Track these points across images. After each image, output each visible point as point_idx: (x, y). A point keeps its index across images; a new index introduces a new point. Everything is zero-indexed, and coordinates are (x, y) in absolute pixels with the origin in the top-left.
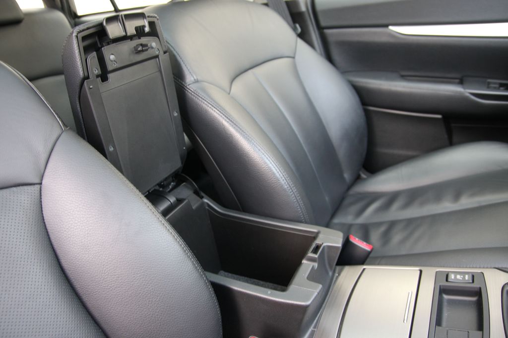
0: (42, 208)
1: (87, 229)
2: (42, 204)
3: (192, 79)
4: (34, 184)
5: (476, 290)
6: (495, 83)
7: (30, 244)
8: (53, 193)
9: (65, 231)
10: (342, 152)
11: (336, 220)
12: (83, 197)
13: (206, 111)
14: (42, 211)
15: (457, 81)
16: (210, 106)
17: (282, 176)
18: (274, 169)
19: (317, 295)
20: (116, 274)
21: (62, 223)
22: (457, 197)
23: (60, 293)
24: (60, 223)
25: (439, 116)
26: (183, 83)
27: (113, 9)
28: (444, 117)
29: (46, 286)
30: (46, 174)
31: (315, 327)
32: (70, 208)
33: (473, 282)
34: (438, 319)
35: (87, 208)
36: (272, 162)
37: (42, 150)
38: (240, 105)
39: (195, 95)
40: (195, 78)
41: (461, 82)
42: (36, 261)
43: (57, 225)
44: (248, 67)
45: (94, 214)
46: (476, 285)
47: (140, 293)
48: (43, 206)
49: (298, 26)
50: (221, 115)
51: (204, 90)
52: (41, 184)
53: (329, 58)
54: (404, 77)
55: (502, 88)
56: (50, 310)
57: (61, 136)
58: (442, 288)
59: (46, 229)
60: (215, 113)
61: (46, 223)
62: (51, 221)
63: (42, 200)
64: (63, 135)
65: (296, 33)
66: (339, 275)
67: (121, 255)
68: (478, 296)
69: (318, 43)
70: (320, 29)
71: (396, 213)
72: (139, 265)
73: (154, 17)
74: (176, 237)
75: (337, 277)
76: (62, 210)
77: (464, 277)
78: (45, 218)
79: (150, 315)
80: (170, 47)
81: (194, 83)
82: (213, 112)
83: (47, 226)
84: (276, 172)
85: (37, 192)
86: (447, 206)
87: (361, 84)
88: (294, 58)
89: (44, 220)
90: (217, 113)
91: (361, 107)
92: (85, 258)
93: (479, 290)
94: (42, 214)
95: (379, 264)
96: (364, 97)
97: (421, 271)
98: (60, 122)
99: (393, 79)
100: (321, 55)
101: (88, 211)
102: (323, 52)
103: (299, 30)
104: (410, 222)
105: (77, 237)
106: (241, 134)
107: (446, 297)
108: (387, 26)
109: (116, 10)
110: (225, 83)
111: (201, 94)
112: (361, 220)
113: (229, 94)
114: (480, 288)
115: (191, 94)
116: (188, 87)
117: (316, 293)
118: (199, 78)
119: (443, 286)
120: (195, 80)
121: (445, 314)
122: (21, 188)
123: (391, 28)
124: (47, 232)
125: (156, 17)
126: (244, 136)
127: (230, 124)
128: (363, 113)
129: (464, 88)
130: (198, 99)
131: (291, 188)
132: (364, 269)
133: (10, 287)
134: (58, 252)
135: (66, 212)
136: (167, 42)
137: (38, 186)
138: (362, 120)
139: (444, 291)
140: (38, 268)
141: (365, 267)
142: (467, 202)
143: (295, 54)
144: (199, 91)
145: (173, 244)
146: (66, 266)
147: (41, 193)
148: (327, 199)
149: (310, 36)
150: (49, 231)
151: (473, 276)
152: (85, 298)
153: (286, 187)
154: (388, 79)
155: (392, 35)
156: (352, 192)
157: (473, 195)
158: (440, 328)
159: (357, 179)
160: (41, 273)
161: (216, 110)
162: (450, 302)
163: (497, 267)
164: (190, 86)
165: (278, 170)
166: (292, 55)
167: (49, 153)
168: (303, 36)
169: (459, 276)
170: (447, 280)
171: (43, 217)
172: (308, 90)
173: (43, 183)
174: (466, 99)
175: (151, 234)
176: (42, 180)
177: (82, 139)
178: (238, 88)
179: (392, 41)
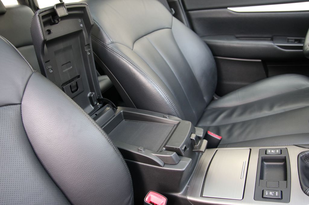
0: (22, 118)
1: (49, 129)
2: (22, 116)
3: (110, 41)
4: (17, 104)
5: (283, 158)
6: (292, 39)
7: (15, 140)
8: (28, 109)
9: (36, 131)
10: (202, 84)
11: (200, 125)
12: (46, 111)
13: (119, 60)
14: (22, 120)
15: (270, 39)
16: (121, 57)
17: (166, 97)
18: (160, 93)
19: (189, 165)
20: (68, 156)
21: (35, 127)
22: (271, 107)
23: (35, 168)
24: (33, 127)
25: (260, 61)
26: (104, 44)
28: (262, 61)
29: (26, 164)
30: (24, 98)
31: (188, 185)
32: (39, 118)
33: (281, 153)
34: (261, 176)
35: (49, 117)
36: (159, 89)
37: (21, 84)
38: (139, 56)
39: (112, 51)
40: (112, 41)
41: (272, 39)
42: (20, 149)
43: (31, 128)
44: (143, 34)
45: (53, 120)
46: (283, 155)
47: (83, 167)
48: (23, 117)
49: (173, 9)
50: (128, 62)
51: (117, 48)
52: (21, 104)
53: (192, 28)
54: (238, 38)
55: (296, 42)
56: (29, 178)
57: (32, 76)
58: (263, 158)
59: (25, 131)
60: (124, 61)
61: (25, 127)
62: (28, 126)
63: (22, 113)
64: (33, 74)
65: (172, 14)
67: (70, 144)
68: (284, 162)
69: (185, 19)
70: (186, 11)
71: (235, 119)
72: (81, 150)
73: (85, 4)
74: (103, 133)
75: (201, 156)
76: (34, 119)
77: (276, 151)
78: (24, 124)
79: (89, 180)
80: (96, 23)
81: (111, 43)
82: (123, 60)
83: (26, 129)
84: (162, 95)
85: (19, 109)
86: (266, 113)
87: (212, 43)
89: (23, 125)
90: (125, 61)
91: (213, 57)
92: (49, 147)
93: (284, 158)
94: (22, 122)
95: (226, 147)
96: (214, 51)
97: (251, 150)
98: (31, 67)
99: (231, 40)
100: (188, 26)
101: (50, 119)
102: (188, 25)
103: (174, 12)
104: (244, 123)
105: (44, 135)
106: (140, 73)
107: (265, 163)
108: (226, 7)
110: (130, 44)
111: (115, 50)
112: (215, 124)
113: (132, 50)
114: (285, 157)
115: (109, 50)
116: (107, 46)
117: (188, 164)
118: (114, 41)
119: (264, 157)
120: (111, 42)
121: (265, 173)
122: (9, 106)
123: (228, 8)
124: (26, 132)
125: (86, 4)
126: (142, 74)
127: (134, 67)
128: (214, 61)
129: (274, 43)
130: (114, 53)
131: (171, 104)
132: (217, 150)
133: (5, 165)
134: (33, 144)
135: (37, 120)
136: (94, 20)
137: (19, 105)
138: (214, 65)
139: (264, 160)
140: (21, 153)
141: (217, 149)
142: (277, 110)
143: (171, 26)
144: (114, 48)
145: (101, 137)
146: (38, 152)
147: (21, 109)
148: (194, 112)
149: (180, 16)
150: (26, 131)
151: (281, 151)
152: (50, 171)
153: (168, 103)
154: (228, 39)
155: (230, 13)
156: (209, 108)
157: (281, 105)
158: (262, 180)
159: (212, 100)
160: (23, 157)
161: (125, 59)
162: (268, 166)
163: (295, 144)
164: (109, 45)
165: (163, 93)
166: (170, 27)
167: (25, 85)
168: (176, 15)
169: (273, 151)
170: (266, 154)
171: (23, 123)
172: (180, 47)
173: (22, 103)
174: (275, 49)
175: (88, 131)
176: (21, 102)
177: (44, 77)
178: (138, 46)
179: (229, 16)
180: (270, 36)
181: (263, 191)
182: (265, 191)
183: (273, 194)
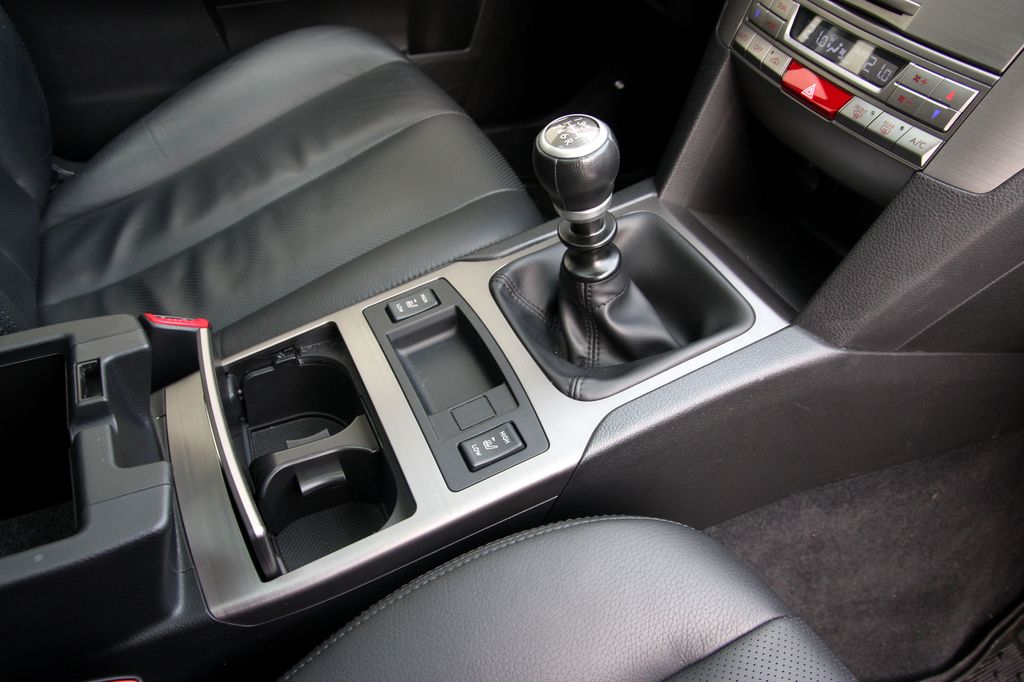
5: (453, 314)
11: (53, 299)
22: (297, 155)
33: (439, 302)
46: (447, 309)
58: (393, 339)
66: (163, 416)
68: (460, 323)
71: (185, 230)
77: (420, 301)
86: (288, 178)
93: (458, 314)
107: (403, 352)
114: (457, 308)
117: (167, 488)
119: (393, 334)
121: (422, 386)
139: (398, 342)
142: (322, 159)
148: (7, 254)
151: (433, 292)
156: (53, 220)
158: (437, 415)
162: (414, 358)
163: (452, 258)
169: (411, 302)
170: (394, 320)
181: (461, 448)
182: (466, 445)
183: (494, 444)
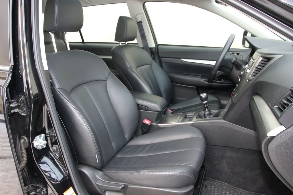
15: (201, 77)
16: (134, 73)
25: (195, 87)
27: (82, 41)
28: (196, 87)
49: (153, 56)
54: (185, 75)
70: (159, 57)
88: (151, 65)
96: (172, 80)
99: (181, 75)
100: (159, 65)
103: (153, 57)
108: (180, 58)
109: (83, 42)
115: (129, 70)
116: (128, 68)
123: (181, 59)
129: (202, 79)
130: (131, 71)
144: (131, 69)
149: (156, 59)
155: (182, 61)
168: (154, 59)
174: (202, 82)
179: (181, 63)
180: (201, 75)
